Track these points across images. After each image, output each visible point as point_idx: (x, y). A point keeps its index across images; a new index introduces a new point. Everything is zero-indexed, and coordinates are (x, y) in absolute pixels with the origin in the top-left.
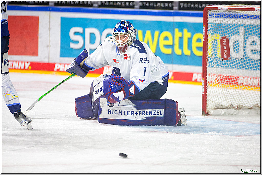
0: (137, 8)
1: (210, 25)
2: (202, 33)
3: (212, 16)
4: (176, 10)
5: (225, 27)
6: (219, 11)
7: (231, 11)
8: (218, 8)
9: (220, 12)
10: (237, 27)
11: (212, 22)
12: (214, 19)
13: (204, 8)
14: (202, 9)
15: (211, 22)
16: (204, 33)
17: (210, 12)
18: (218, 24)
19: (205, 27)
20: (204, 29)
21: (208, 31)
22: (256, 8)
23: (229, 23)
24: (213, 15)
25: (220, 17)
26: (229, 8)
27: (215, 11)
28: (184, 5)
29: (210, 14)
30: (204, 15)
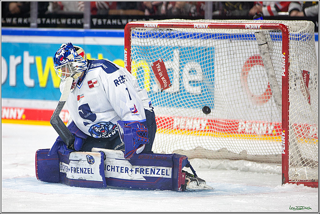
0: (33, 27)
1: (134, 48)
2: (124, 60)
3: (136, 36)
4: (86, 28)
5: (154, 50)
6: (145, 28)
7: (162, 28)
8: (144, 24)
9: (148, 30)
10: (171, 49)
11: (137, 44)
12: (139, 40)
13: (125, 25)
14: (122, 26)
15: (135, 44)
16: (126, 59)
17: (133, 31)
18: (145, 47)
19: (127, 51)
20: (126, 53)
21: (131, 57)
22: (195, 24)
23: (159, 44)
24: (138, 35)
25: (147, 37)
26: (158, 25)
27: (139, 29)
28: (97, 22)
29: (133, 33)
30: (126, 35)
